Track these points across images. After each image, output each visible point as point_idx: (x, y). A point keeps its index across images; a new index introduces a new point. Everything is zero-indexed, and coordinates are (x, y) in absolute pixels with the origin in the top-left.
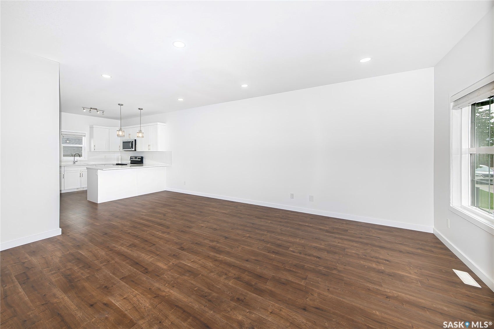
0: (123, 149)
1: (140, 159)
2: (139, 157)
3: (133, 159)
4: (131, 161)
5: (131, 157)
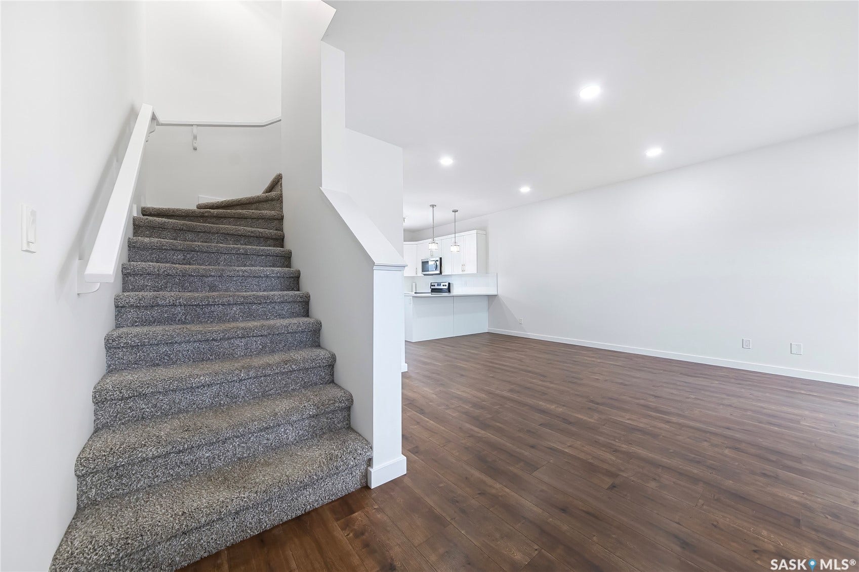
0: (422, 271)
1: (446, 286)
2: (444, 284)
3: (434, 286)
4: (432, 289)
5: (432, 284)
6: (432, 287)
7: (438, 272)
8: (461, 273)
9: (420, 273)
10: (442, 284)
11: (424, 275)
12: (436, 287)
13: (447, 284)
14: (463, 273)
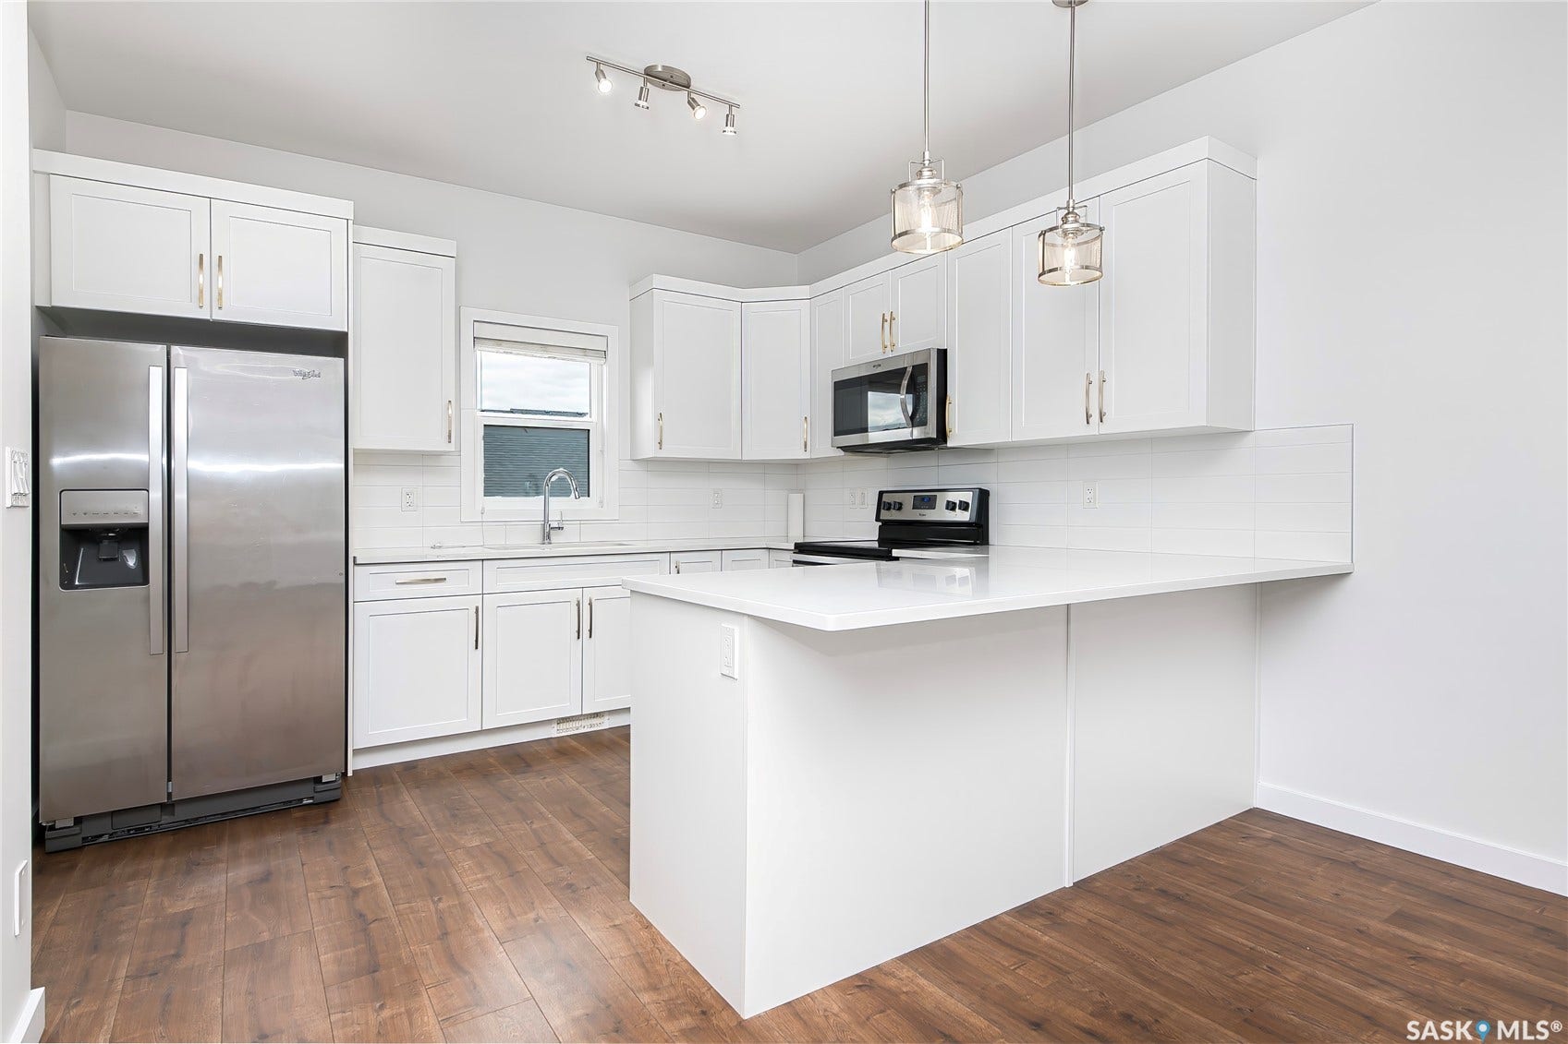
0: (837, 433)
1: (964, 506)
2: (955, 497)
3: (900, 507)
4: (883, 521)
5: (886, 498)
6: (886, 515)
7: (931, 431)
8: (1079, 430)
9: (824, 444)
10: (942, 500)
11: (844, 449)
12: (909, 514)
13: (968, 497)
14: (1095, 429)
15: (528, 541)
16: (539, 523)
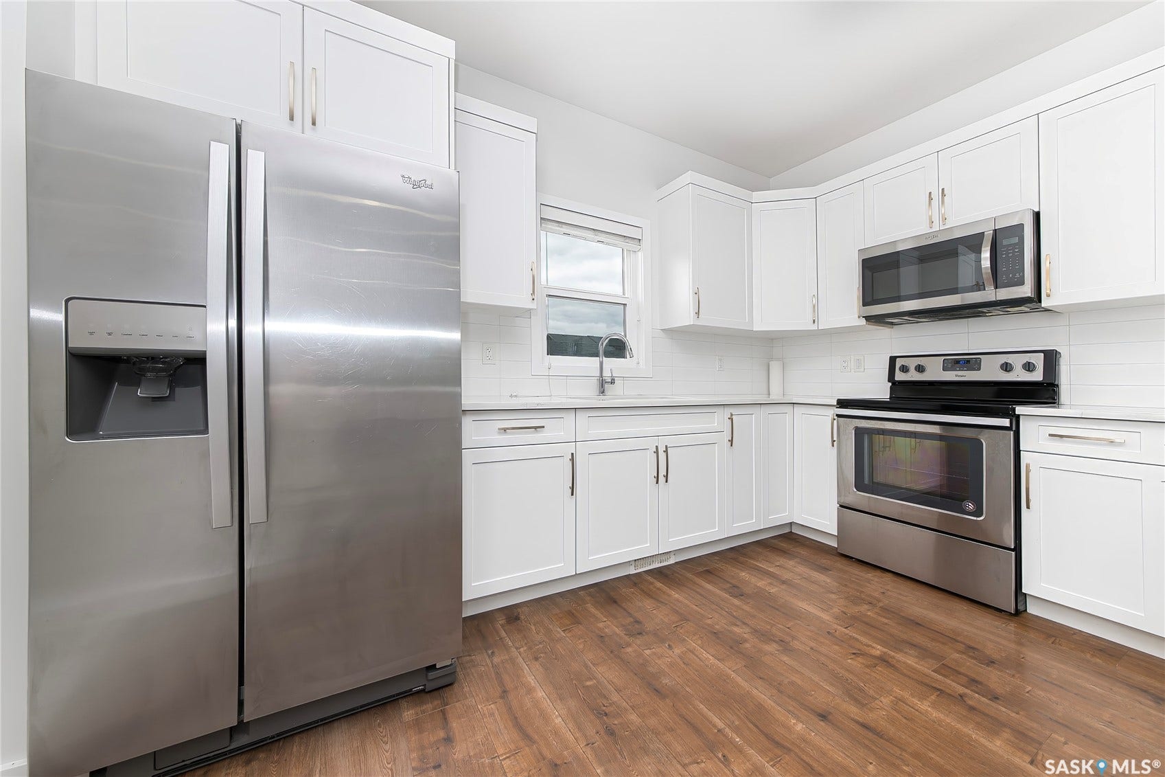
1: (1031, 367)
6: (900, 376)
15: (585, 394)
16: (596, 378)
